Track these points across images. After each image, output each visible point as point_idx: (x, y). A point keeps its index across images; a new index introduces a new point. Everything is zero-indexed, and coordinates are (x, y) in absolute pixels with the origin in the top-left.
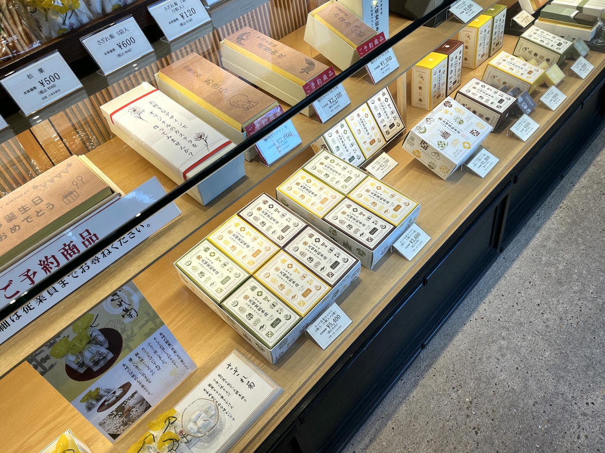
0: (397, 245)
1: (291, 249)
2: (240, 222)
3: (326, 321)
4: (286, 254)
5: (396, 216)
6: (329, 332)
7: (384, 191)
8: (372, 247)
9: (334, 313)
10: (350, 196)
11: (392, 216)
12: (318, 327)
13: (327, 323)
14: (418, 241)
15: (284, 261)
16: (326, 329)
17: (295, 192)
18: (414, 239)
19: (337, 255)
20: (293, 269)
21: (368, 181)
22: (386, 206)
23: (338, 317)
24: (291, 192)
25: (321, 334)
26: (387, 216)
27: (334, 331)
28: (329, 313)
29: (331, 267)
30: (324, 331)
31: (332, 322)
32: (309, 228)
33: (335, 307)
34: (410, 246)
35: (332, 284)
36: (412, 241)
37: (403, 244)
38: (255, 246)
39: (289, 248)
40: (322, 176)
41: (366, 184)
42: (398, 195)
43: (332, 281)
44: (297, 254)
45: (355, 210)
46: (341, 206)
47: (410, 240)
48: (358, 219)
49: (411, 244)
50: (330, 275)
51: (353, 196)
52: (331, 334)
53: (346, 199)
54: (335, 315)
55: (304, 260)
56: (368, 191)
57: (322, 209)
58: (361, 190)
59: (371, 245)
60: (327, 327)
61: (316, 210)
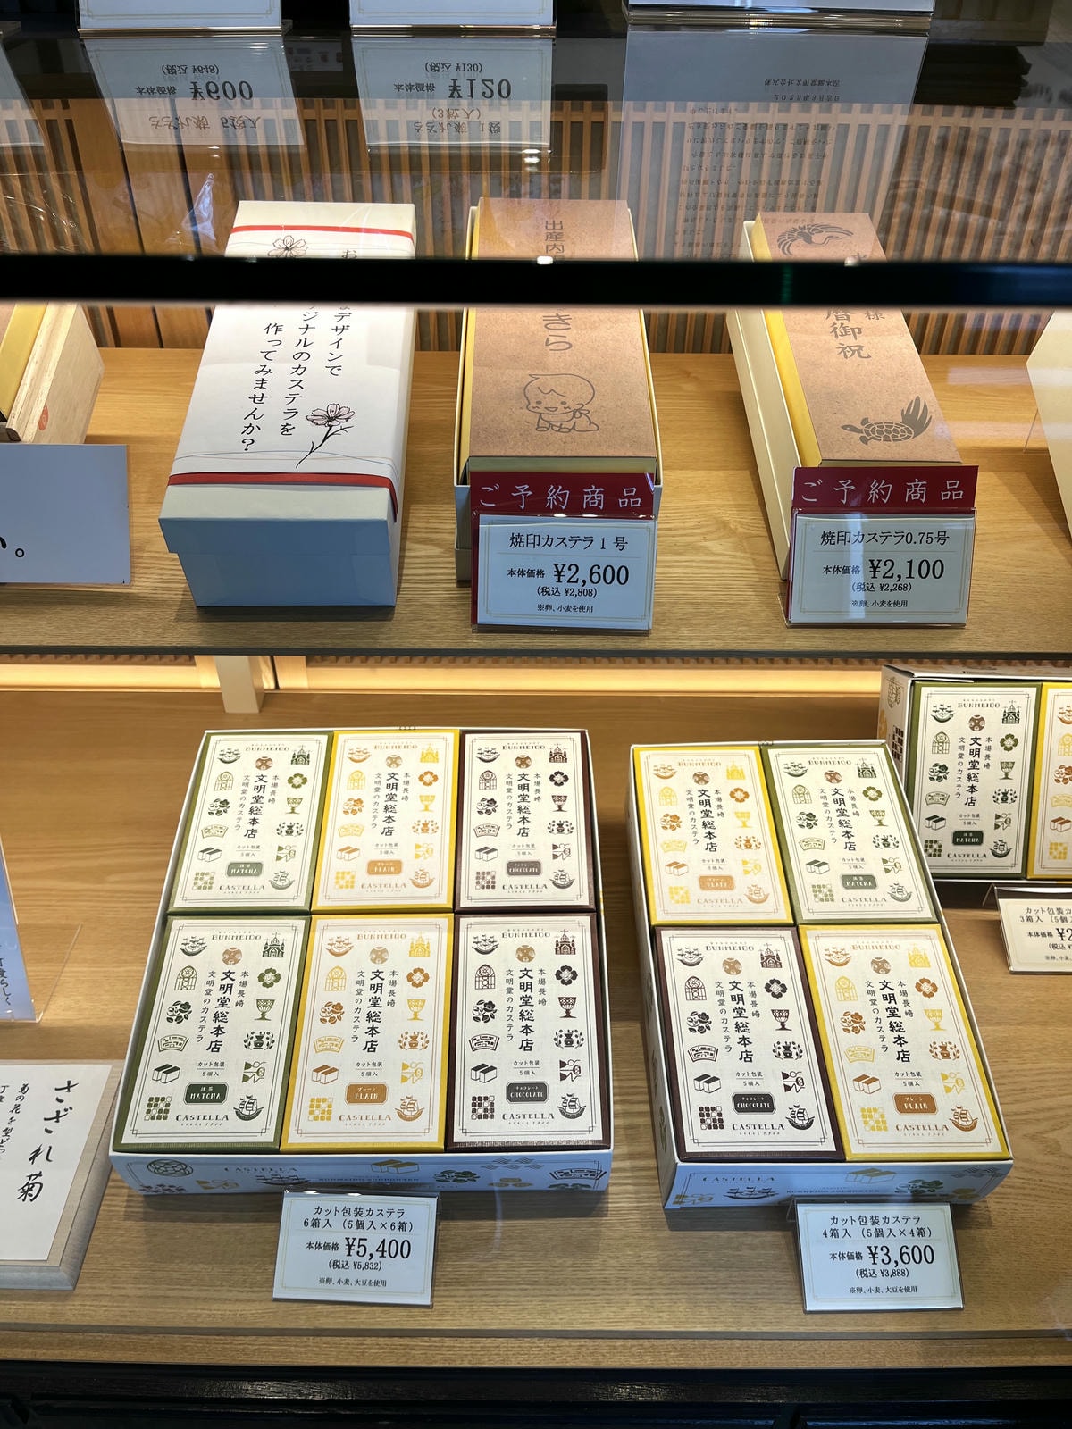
0: (811, 1219)
1: (472, 935)
2: (446, 756)
3: (360, 1225)
4: (446, 938)
5: (882, 1125)
6: (336, 1264)
7: (934, 1014)
8: (690, 1147)
9: (402, 1226)
10: (810, 937)
11: (867, 1113)
12: (322, 1218)
13: (359, 1234)
14: (901, 1273)
15: (419, 949)
16: (335, 1246)
17: (668, 795)
18: (895, 1255)
19: (567, 1071)
20: (417, 993)
21: (917, 936)
22: (885, 1065)
23: (403, 1250)
24: (658, 784)
25: (310, 1245)
26: (850, 1099)
27: (353, 1274)
28: (391, 1212)
29: (512, 1088)
30: (327, 1247)
31: (372, 1245)
32: (586, 920)
33: (422, 1210)
34: (857, 1264)
35: (458, 1137)
36: (881, 1255)
37: (834, 1233)
38: (405, 844)
39: (473, 928)
40: (791, 811)
41: (896, 942)
42: (966, 1065)
43: (470, 1129)
44: (471, 962)
45: (776, 989)
46: (749, 942)
47: (875, 1241)
48: (752, 1023)
49: (866, 1262)
50: (482, 1107)
51: (819, 943)
52: (336, 1274)
53: (788, 934)
54: (400, 1236)
55: (470, 996)
56: (880, 965)
57: (686, 899)
58: (862, 946)
59: (699, 1138)
60: (343, 1245)
61: (666, 890)
